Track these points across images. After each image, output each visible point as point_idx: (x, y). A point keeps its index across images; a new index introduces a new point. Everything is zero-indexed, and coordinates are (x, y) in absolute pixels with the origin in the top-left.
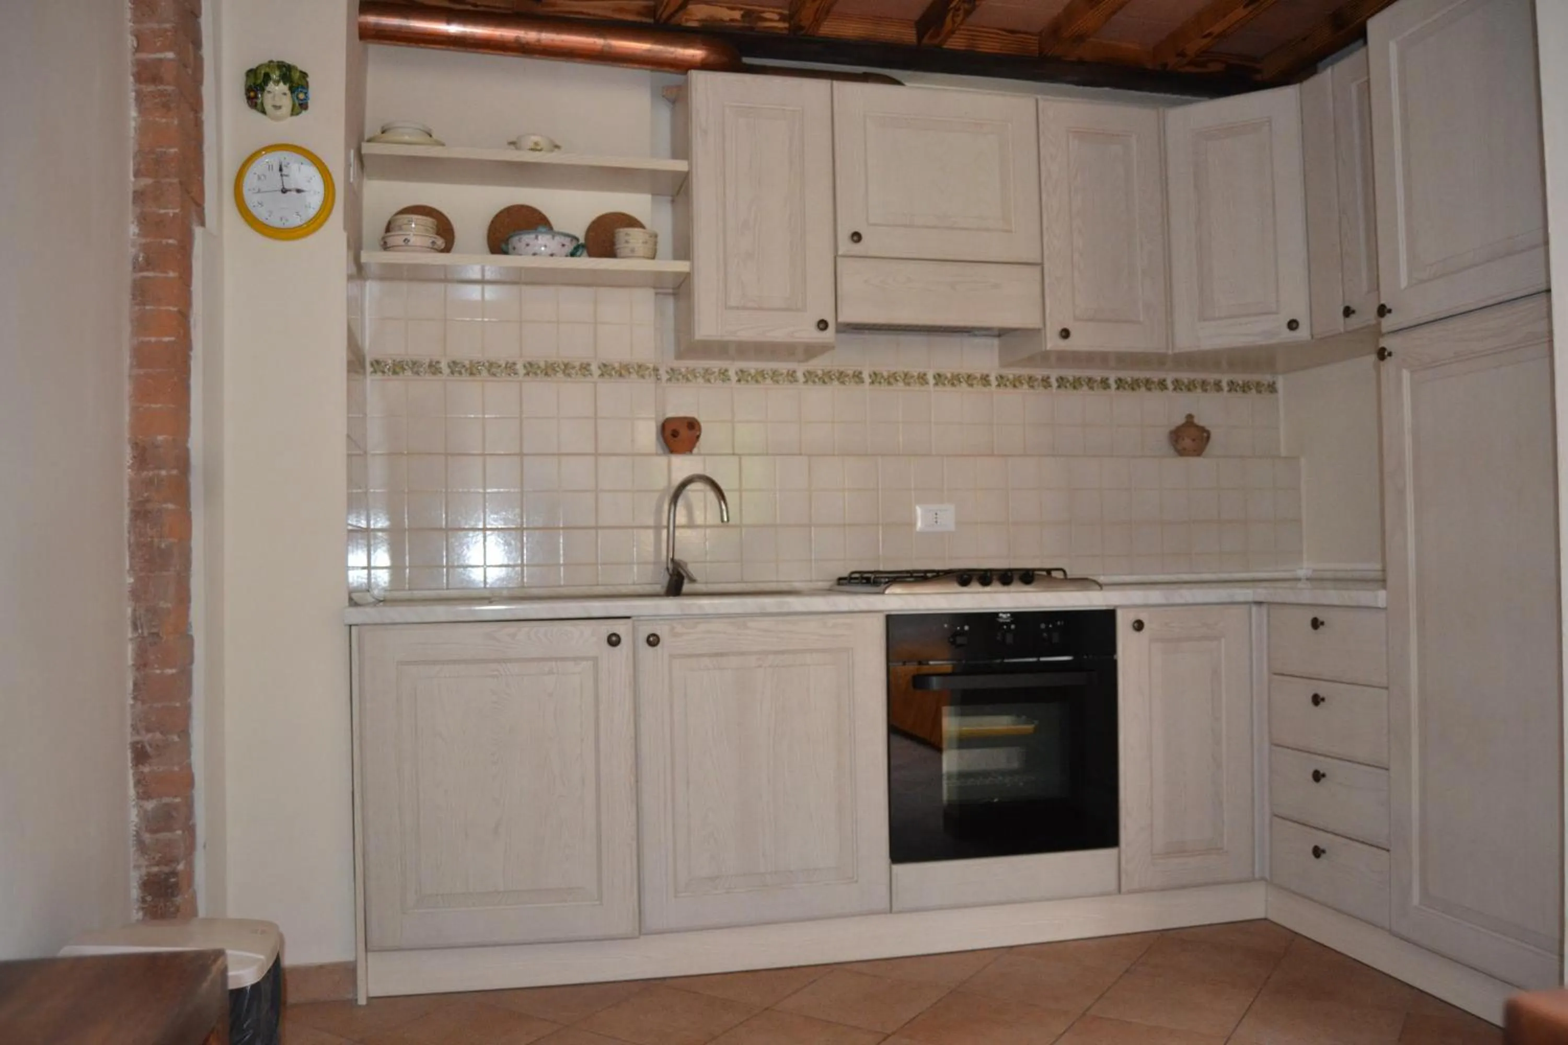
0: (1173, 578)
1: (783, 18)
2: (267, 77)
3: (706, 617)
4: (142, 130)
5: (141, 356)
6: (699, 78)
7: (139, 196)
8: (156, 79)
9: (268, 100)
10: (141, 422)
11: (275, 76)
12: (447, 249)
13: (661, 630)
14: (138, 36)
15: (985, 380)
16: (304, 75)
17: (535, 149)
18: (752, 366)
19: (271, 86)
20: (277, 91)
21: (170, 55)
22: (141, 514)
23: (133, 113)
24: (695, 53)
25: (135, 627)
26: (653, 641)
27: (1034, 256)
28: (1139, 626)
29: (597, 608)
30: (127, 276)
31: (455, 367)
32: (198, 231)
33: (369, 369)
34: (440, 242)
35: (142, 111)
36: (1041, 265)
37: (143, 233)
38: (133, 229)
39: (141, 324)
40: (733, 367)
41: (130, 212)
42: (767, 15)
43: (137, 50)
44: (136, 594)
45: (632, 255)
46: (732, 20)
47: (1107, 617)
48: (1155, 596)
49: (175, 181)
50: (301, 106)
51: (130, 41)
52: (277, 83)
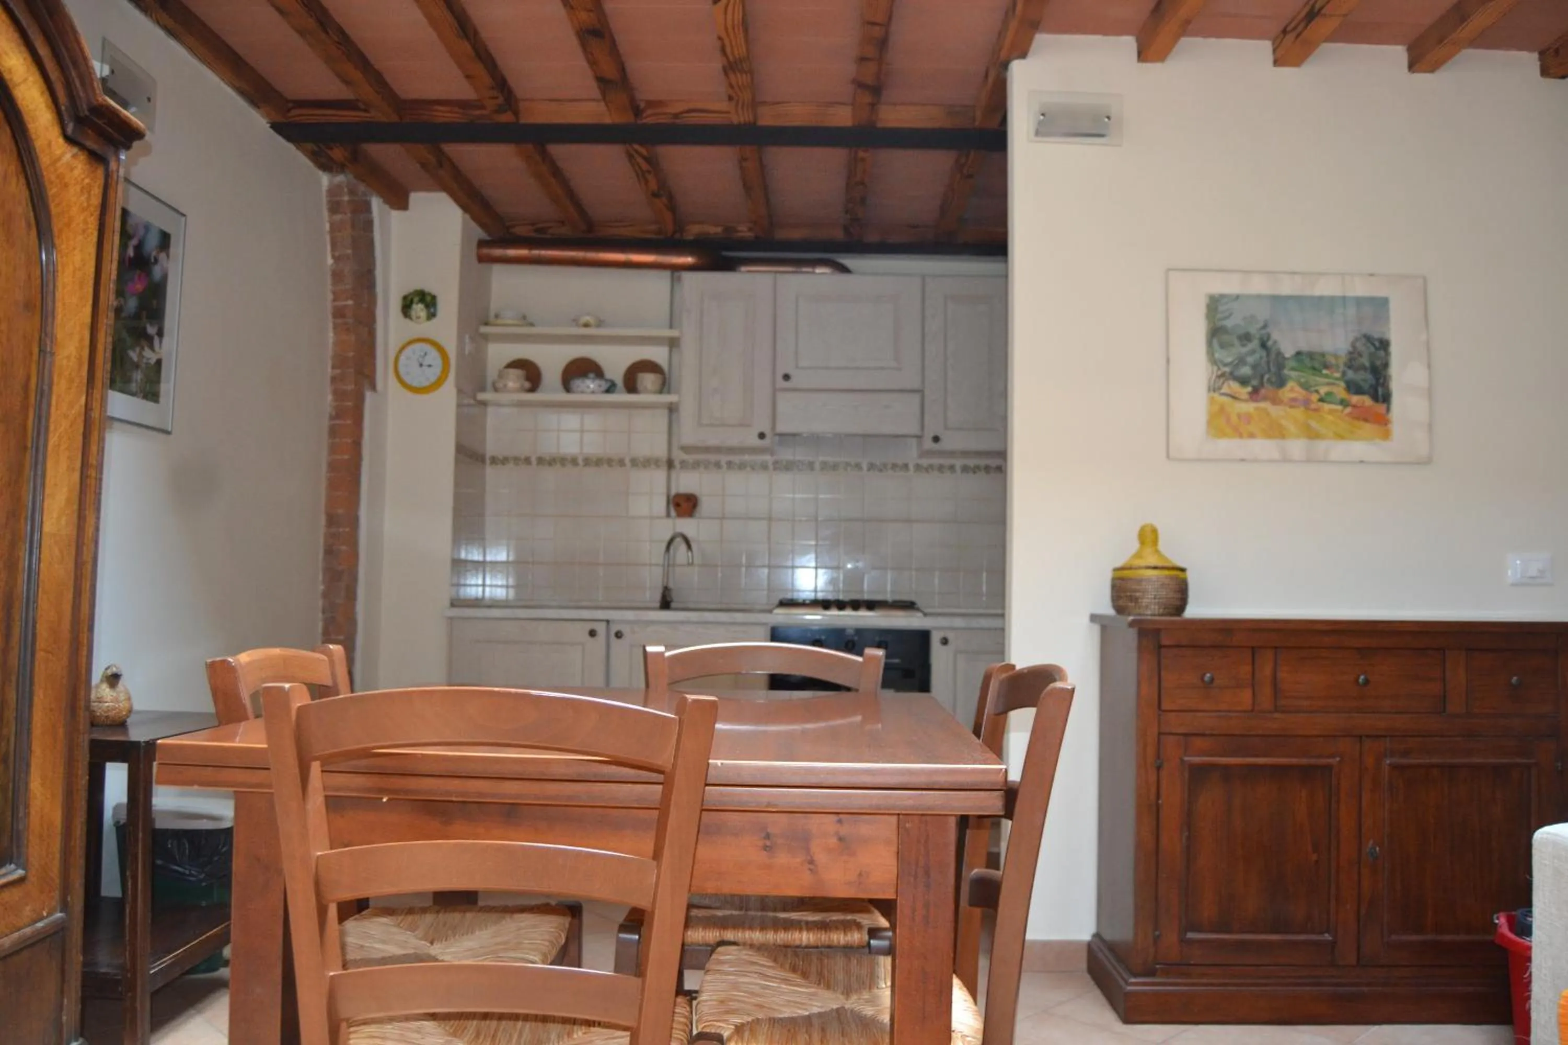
0: (971, 611)
1: (750, 230)
2: (412, 302)
3: (653, 622)
4: (336, 344)
5: (333, 467)
6: (687, 276)
7: (334, 379)
8: (343, 316)
9: (413, 313)
10: (331, 502)
11: (416, 299)
12: (533, 390)
13: (625, 629)
14: (334, 293)
15: (906, 467)
16: (434, 298)
17: (586, 325)
18: (736, 459)
19: (414, 306)
20: (419, 309)
21: (350, 302)
22: (329, 551)
23: (331, 334)
24: (689, 260)
25: (324, 612)
26: (619, 635)
27: (916, 385)
28: (945, 641)
29: (586, 614)
30: (326, 423)
31: (541, 461)
32: (368, 395)
33: (488, 461)
34: (527, 385)
35: (335, 333)
36: (920, 392)
37: (335, 400)
38: (330, 397)
39: (333, 449)
40: (724, 459)
41: (328, 389)
42: (740, 228)
43: (334, 300)
44: (325, 595)
45: (646, 391)
46: (716, 234)
47: (924, 637)
48: (958, 622)
49: (352, 370)
50: (431, 315)
51: (330, 297)
52: (417, 303)
